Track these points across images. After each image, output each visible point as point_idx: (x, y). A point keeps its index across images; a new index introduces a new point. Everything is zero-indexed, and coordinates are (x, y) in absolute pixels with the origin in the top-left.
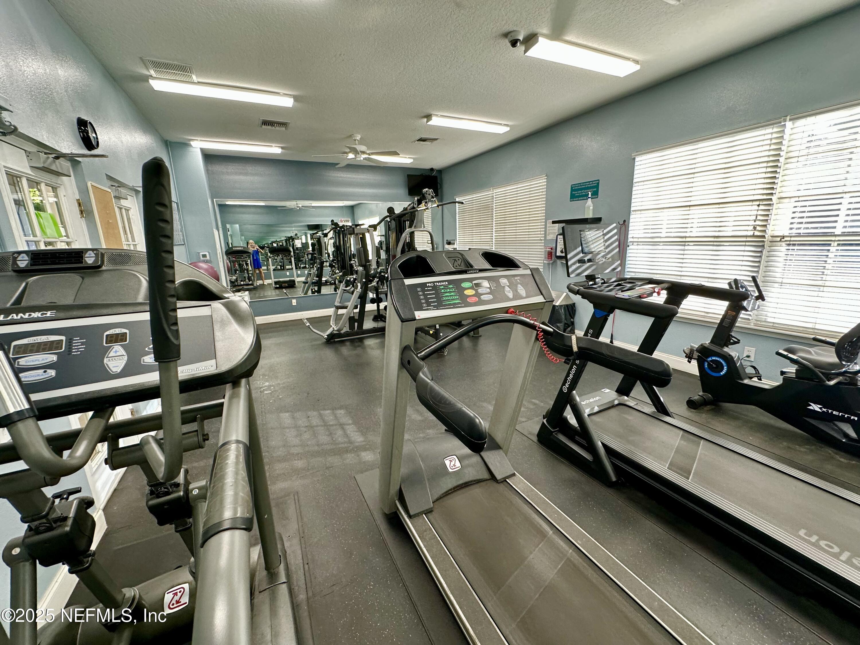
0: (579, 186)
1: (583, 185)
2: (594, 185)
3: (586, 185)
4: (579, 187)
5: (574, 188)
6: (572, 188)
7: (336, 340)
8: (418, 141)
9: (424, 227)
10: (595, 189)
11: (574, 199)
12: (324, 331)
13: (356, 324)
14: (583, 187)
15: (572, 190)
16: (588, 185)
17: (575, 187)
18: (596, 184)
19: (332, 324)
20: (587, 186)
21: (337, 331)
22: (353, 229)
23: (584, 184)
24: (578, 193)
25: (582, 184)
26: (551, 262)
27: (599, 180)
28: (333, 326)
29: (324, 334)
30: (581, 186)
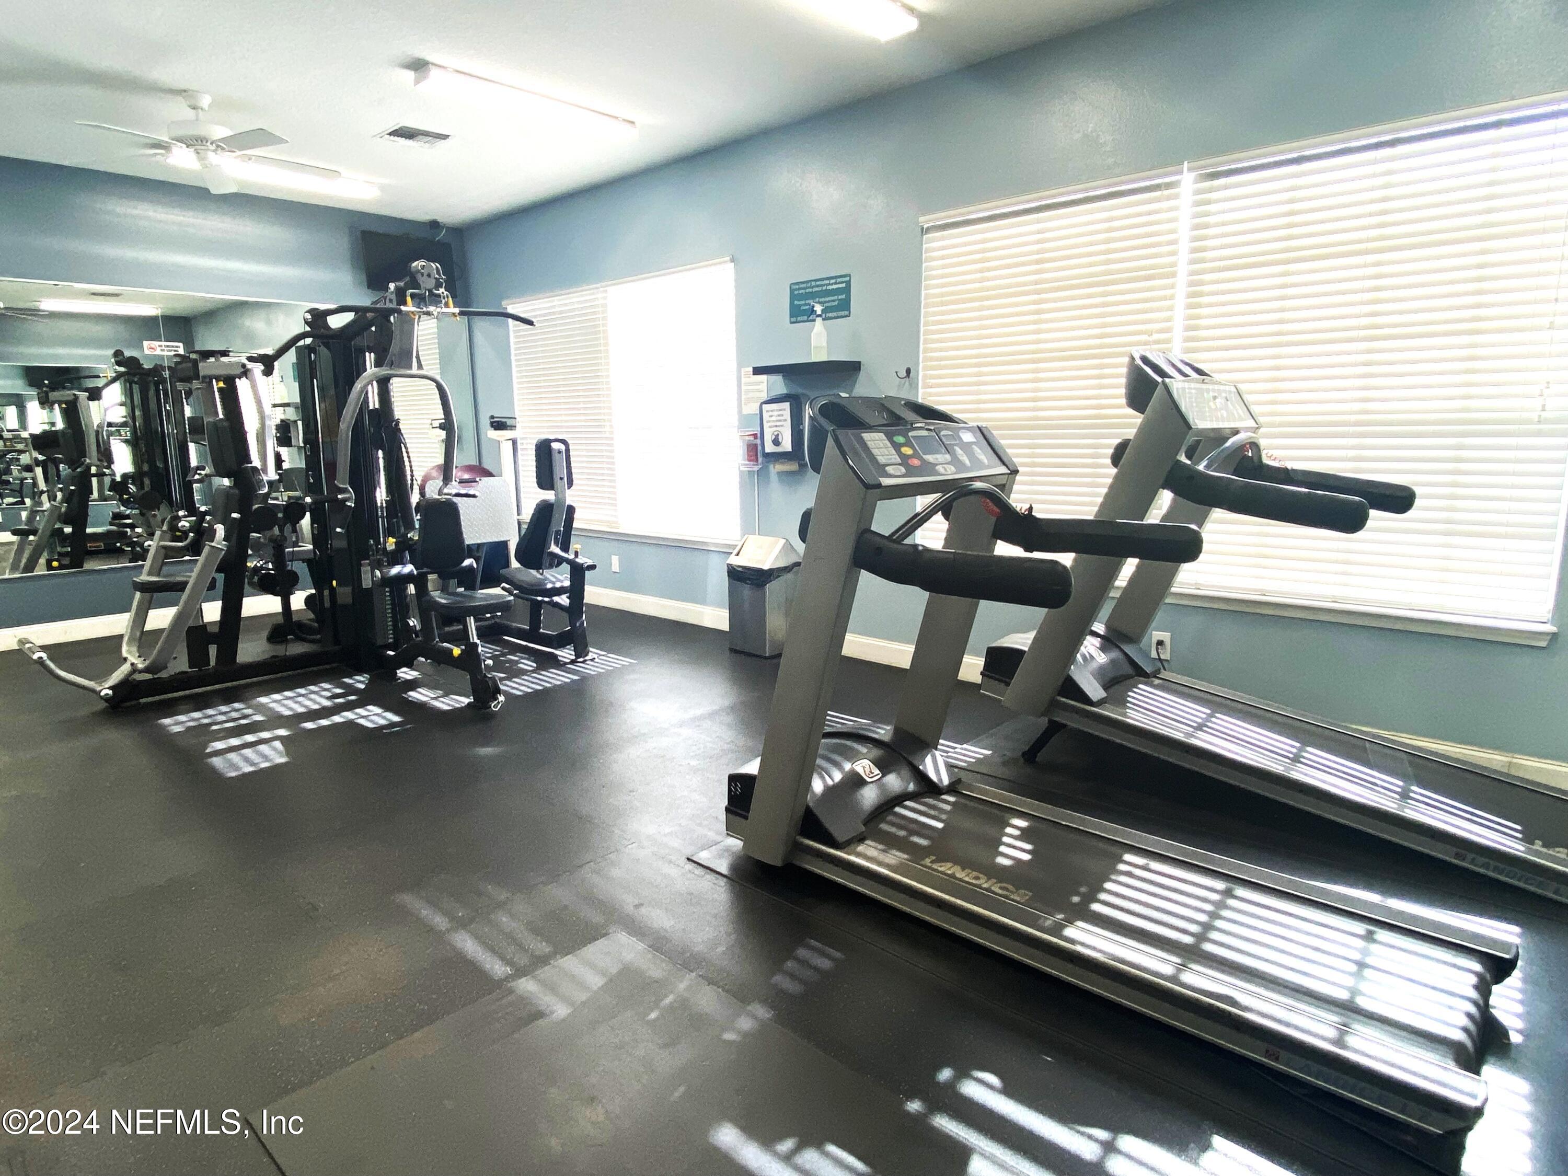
0: (807, 288)
1: (818, 286)
2: (840, 286)
3: (822, 286)
4: (807, 291)
5: (796, 292)
6: (792, 291)
7: (143, 700)
8: (390, 134)
9: (420, 366)
10: (843, 296)
11: (799, 319)
12: (101, 677)
13: (213, 650)
14: (817, 289)
15: (793, 297)
16: (828, 285)
17: (800, 289)
18: (844, 285)
19: (129, 652)
20: (824, 288)
21: (146, 670)
22: (195, 363)
23: (818, 283)
24: (805, 305)
25: (813, 283)
26: (756, 468)
27: (850, 276)
28: (133, 659)
29: (100, 684)
30: (812, 288)
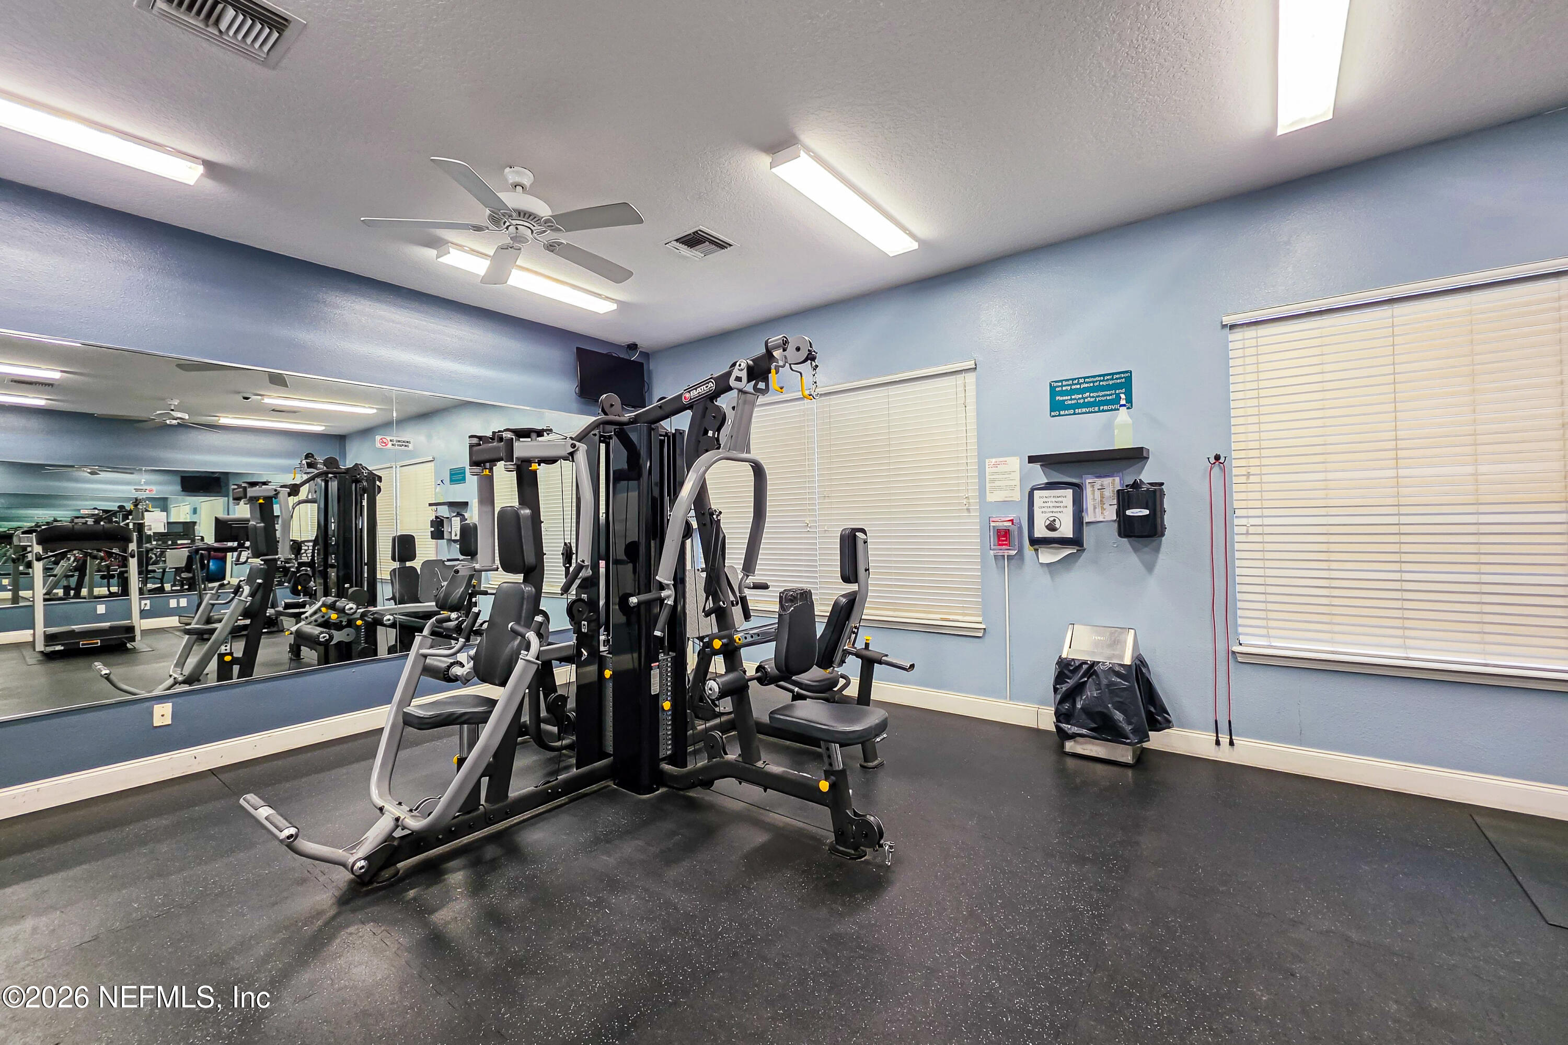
1: (1085, 383)
2: (1118, 381)
3: (1093, 382)
4: (1073, 387)
5: (1058, 389)
6: (1052, 388)
8: (679, 240)
10: (1123, 392)
11: (1062, 413)
14: (1087, 385)
15: (1054, 393)
16: (1100, 381)
17: (1062, 386)
18: (1123, 380)
20: (1096, 384)
23: (1087, 380)
24: (1071, 399)
25: (1081, 381)
26: (1008, 554)
27: (1131, 372)
28: (393, 809)
29: (351, 851)
30: (1080, 384)
